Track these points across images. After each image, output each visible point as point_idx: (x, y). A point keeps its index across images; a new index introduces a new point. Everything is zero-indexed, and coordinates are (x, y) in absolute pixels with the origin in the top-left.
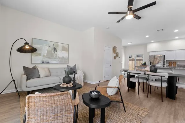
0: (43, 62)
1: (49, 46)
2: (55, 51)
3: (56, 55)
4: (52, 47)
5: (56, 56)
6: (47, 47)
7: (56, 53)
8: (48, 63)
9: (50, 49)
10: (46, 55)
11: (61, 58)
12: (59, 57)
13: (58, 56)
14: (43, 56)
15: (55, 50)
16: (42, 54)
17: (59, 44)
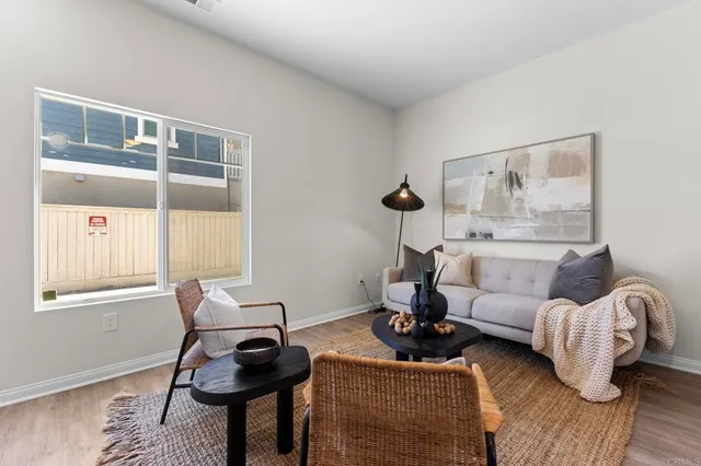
0: (473, 235)
1: (491, 173)
2: (515, 186)
3: (521, 200)
4: (500, 173)
5: (520, 209)
6: (484, 178)
7: (517, 193)
8: (488, 236)
9: (494, 182)
10: (479, 207)
11: (545, 214)
12: (533, 211)
13: (527, 206)
14: (474, 213)
15: (514, 180)
16: (469, 208)
17: (530, 150)
